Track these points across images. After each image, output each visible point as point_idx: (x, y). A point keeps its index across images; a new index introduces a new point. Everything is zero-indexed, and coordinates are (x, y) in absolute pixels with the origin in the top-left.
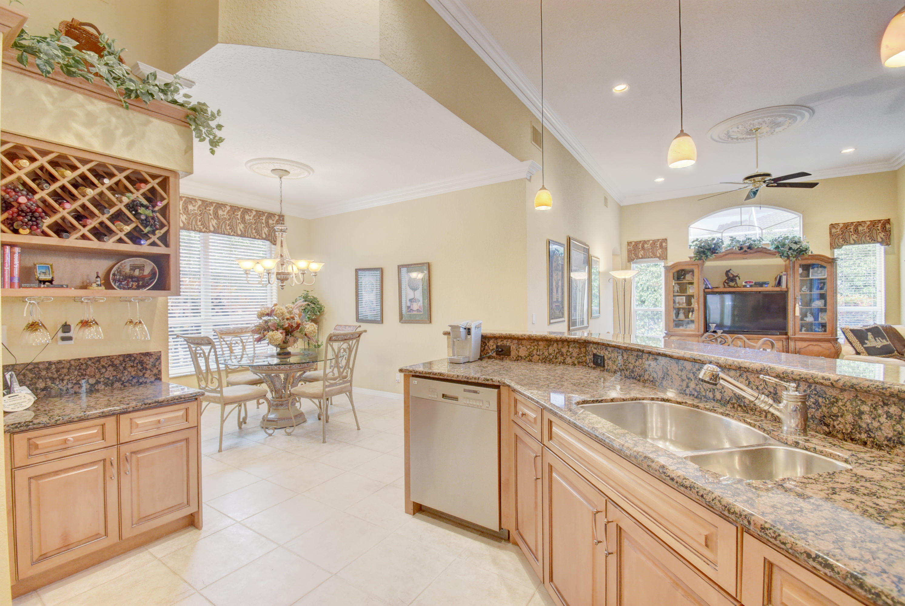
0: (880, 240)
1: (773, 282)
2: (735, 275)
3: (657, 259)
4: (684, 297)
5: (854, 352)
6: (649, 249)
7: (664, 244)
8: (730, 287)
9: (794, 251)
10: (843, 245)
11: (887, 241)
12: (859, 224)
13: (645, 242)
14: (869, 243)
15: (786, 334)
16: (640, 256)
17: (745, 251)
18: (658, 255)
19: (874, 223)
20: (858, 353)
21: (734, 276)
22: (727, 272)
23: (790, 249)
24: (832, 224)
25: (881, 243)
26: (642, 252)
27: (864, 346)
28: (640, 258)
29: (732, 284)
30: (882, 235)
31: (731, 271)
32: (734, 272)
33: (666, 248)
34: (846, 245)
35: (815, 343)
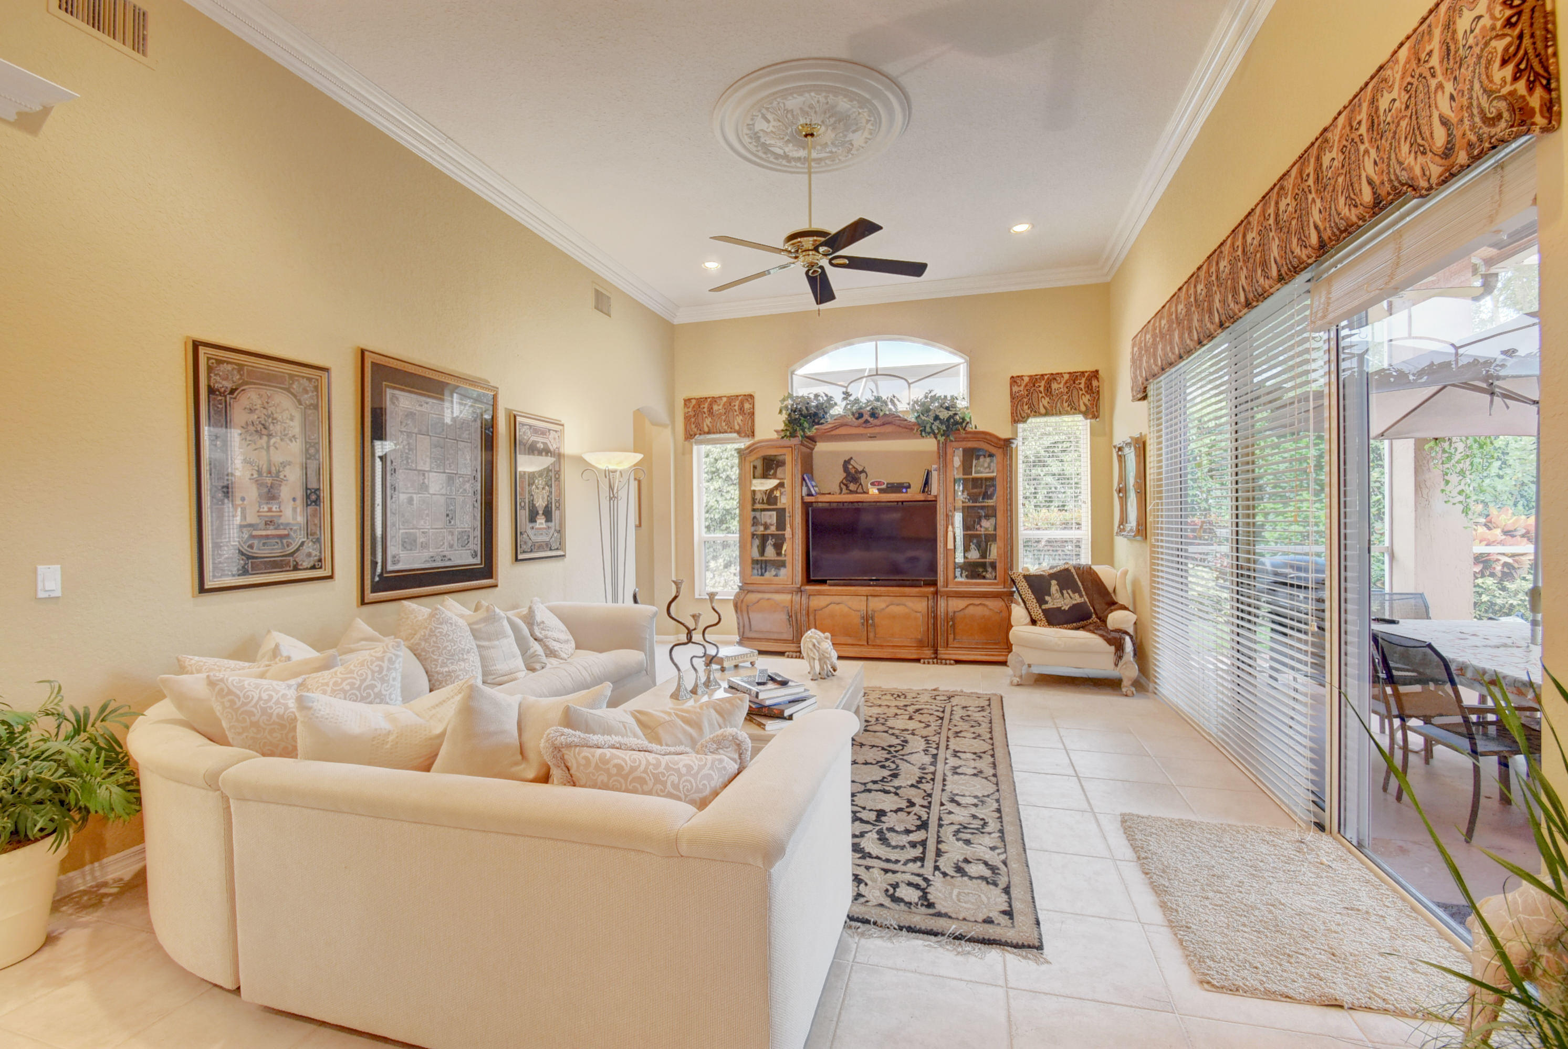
0: (1083, 408)
1: (917, 485)
2: (860, 469)
3: (735, 435)
4: (774, 513)
5: (1028, 619)
6: (721, 414)
7: (747, 406)
8: (851, 492)
9: (942, 422)
10: (1028, 416)
11: (1092, 412)
12: (1054, 377)
13: (714, 400)
14: (1067, 413)
15: (934, 583)
16: (706, 429)
17: (867, 421)
18: (737, 428)
19: (1074, 377)
20: (1034, 622)
21: (857, 471)
22: (846, 463)
23: (937, 418)
24: (1012, 377)
25: (1085, 414)
26: (708, 421)
27: (1044, 607)
28: (705, 433)
29: (852, 487)
30: (1086, 399)
31: (852, 462)
32: (858, 464)
33: (752, 414)
34: (1035, 416)
35: (977, 601)
